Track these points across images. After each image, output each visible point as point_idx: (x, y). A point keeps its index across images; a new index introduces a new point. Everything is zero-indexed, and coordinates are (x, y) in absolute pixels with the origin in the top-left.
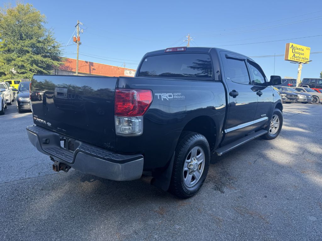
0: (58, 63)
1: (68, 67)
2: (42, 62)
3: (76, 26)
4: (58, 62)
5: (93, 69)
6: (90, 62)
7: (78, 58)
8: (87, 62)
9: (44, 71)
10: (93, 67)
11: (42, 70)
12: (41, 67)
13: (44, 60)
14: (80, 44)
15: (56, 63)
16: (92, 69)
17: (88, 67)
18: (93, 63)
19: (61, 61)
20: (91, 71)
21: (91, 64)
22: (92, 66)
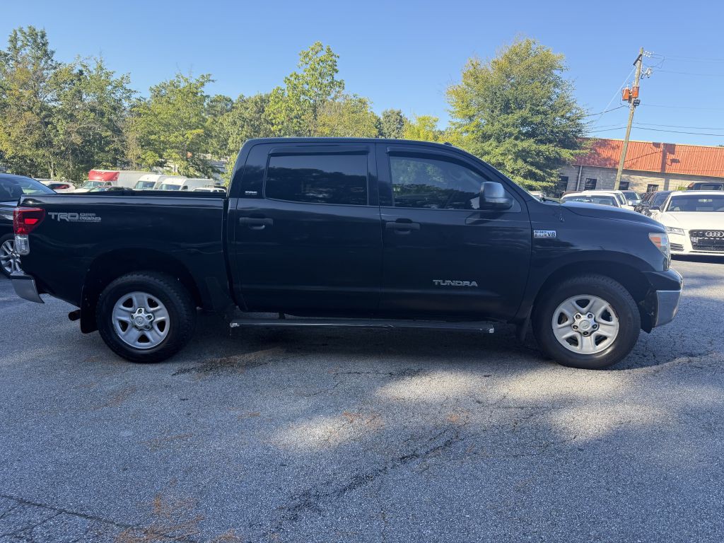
0: (570, 154)
1: (608, 159)
2: (539, 153)
3: (636, 62)
4: (571, 151)
5: (674, 161)
6: (664, 144)
7: (628, 137)
8: (657, 145)
9: (537, 171)
10: (672, 157)
11: (534, 170)
12: (532, 164)
13: (543, 148)
14: (636, 103)
15: (566, 154)
16: (669, 162)
17: (659, 157)
18: (674, 145)
19: (580, 148)
20: (667, 166)
21: (670, 148)
22: (670, 153)
